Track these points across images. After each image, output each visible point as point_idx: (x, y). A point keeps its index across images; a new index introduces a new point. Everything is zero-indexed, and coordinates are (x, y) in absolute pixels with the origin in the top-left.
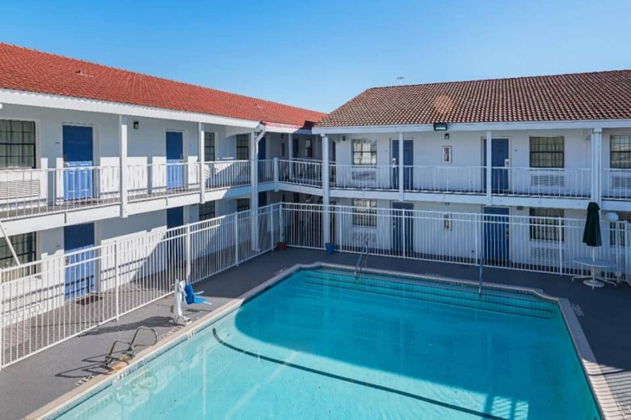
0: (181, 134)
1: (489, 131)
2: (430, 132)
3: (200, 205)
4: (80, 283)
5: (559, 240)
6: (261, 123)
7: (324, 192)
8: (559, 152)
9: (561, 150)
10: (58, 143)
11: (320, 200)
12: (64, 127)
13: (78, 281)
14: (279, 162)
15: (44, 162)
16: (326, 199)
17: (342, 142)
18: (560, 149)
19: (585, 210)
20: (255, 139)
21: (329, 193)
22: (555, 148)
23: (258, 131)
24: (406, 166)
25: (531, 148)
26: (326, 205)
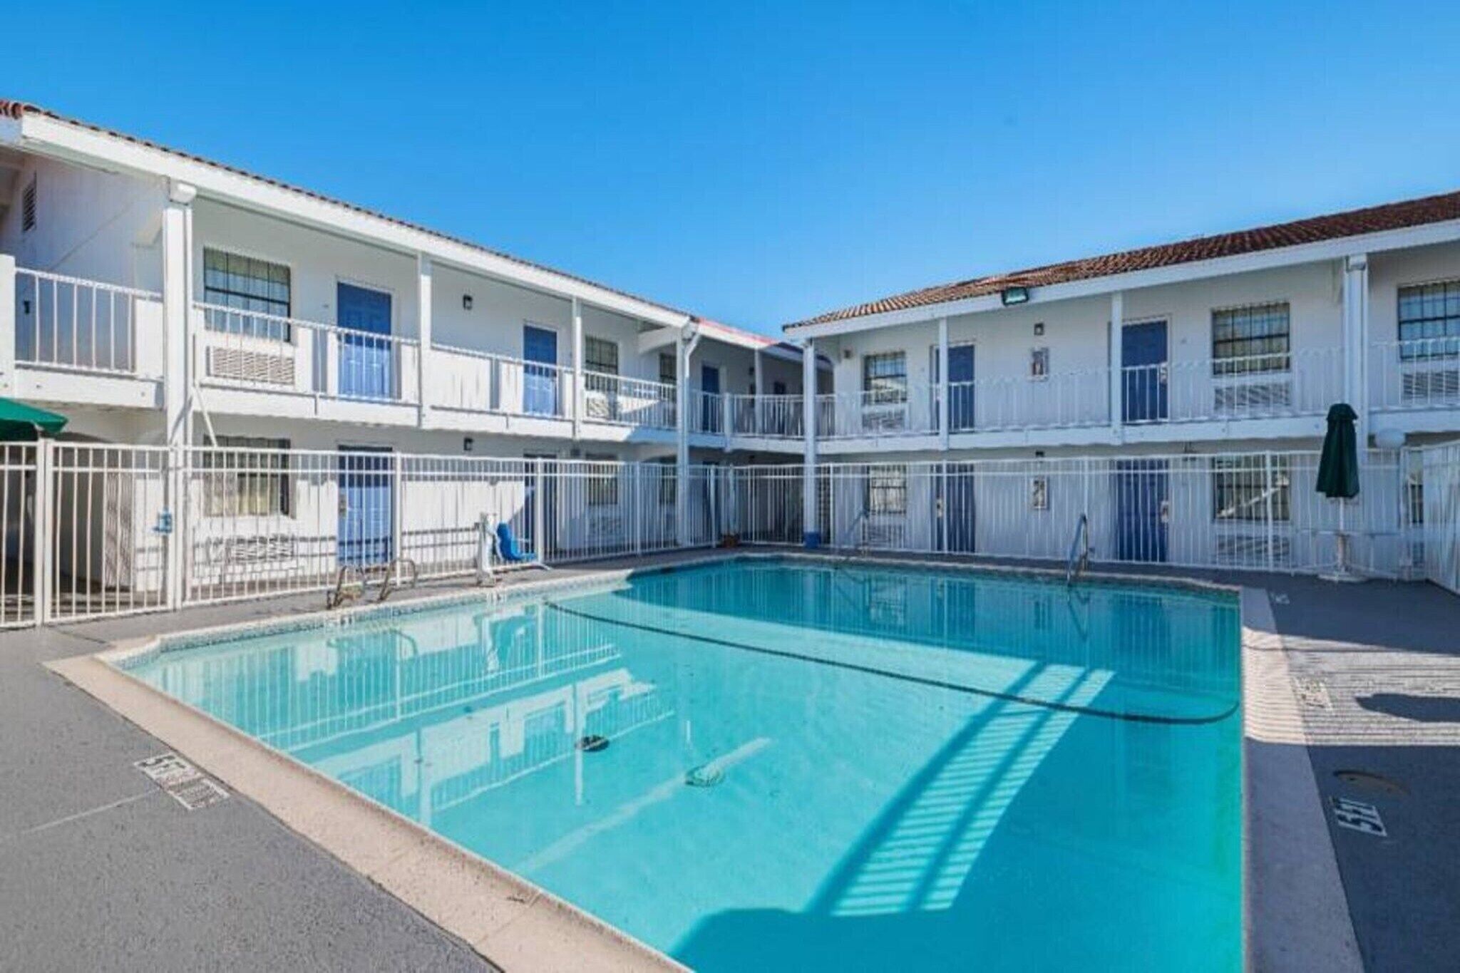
0: (554, 335)
1: (1116, 292)
2: (999, 310)
3: (571, 440)
4: (372, 545)
5: (1266, 519)
6: (693, 319)
7: (806, 446)
8: (1280, 336)
9: (1284, 331)
10: (326, 306)
11: (800, 458)
12: (341, 287)
13: (368, 542)
14: (732, 400)
15: (304, 336)
16: (810, 457)
17: (844, 361)
18: (1280, 328)
19: (1320, 438)
20: (683, 351)
21: (815, 447)
22: (1270, 326)
23: (687, 335)
24: (954, 384)
25: (1214, 335)
26: (810, 465)
